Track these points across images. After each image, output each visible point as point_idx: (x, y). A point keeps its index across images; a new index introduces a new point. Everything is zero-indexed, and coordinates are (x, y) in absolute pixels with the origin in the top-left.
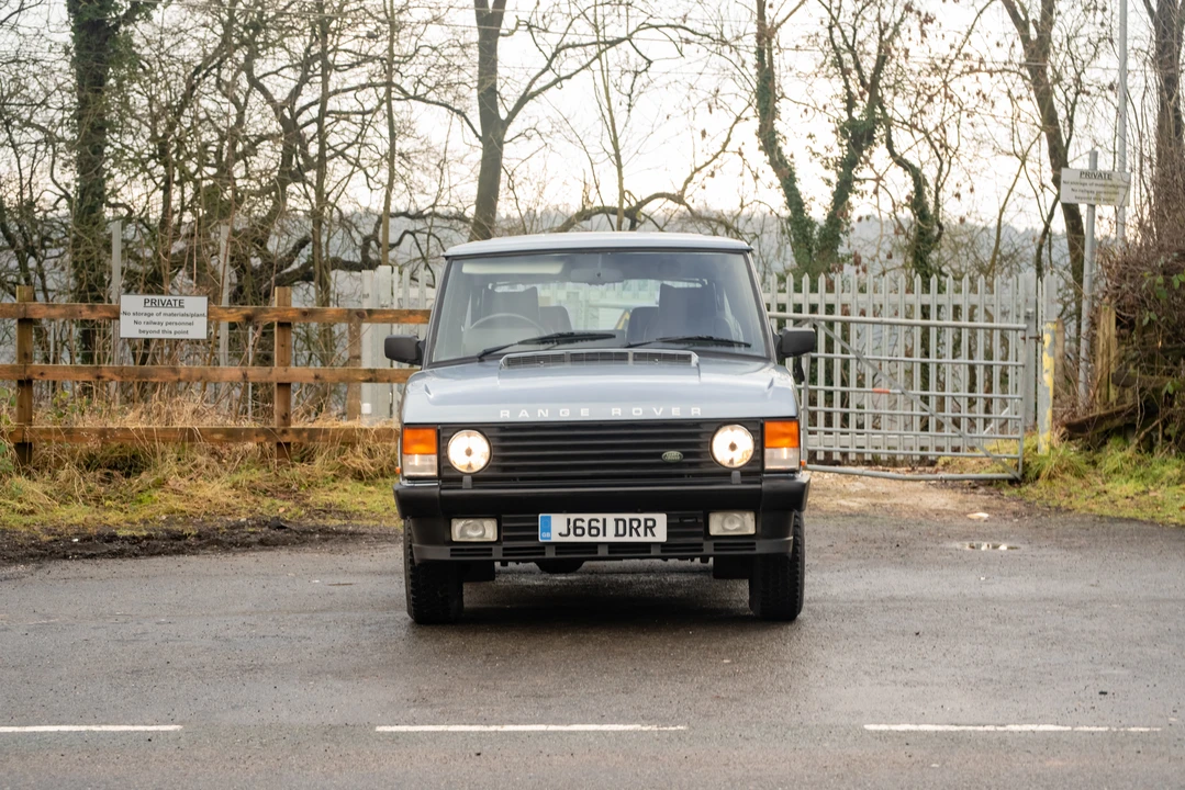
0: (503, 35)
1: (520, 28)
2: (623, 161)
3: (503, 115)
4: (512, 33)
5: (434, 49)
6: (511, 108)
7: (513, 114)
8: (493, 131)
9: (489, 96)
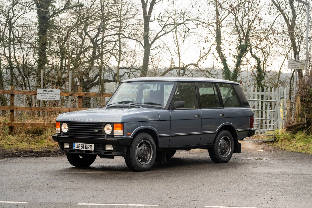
0: (150, 22)
1: (155, 20)
2: (180, 55)
3: (150, 42)
4: (153, 21)
5: (133, 25)
6: (152, 40)
7: (153, 42)
8: (147, 46)
9: (146, 37)
